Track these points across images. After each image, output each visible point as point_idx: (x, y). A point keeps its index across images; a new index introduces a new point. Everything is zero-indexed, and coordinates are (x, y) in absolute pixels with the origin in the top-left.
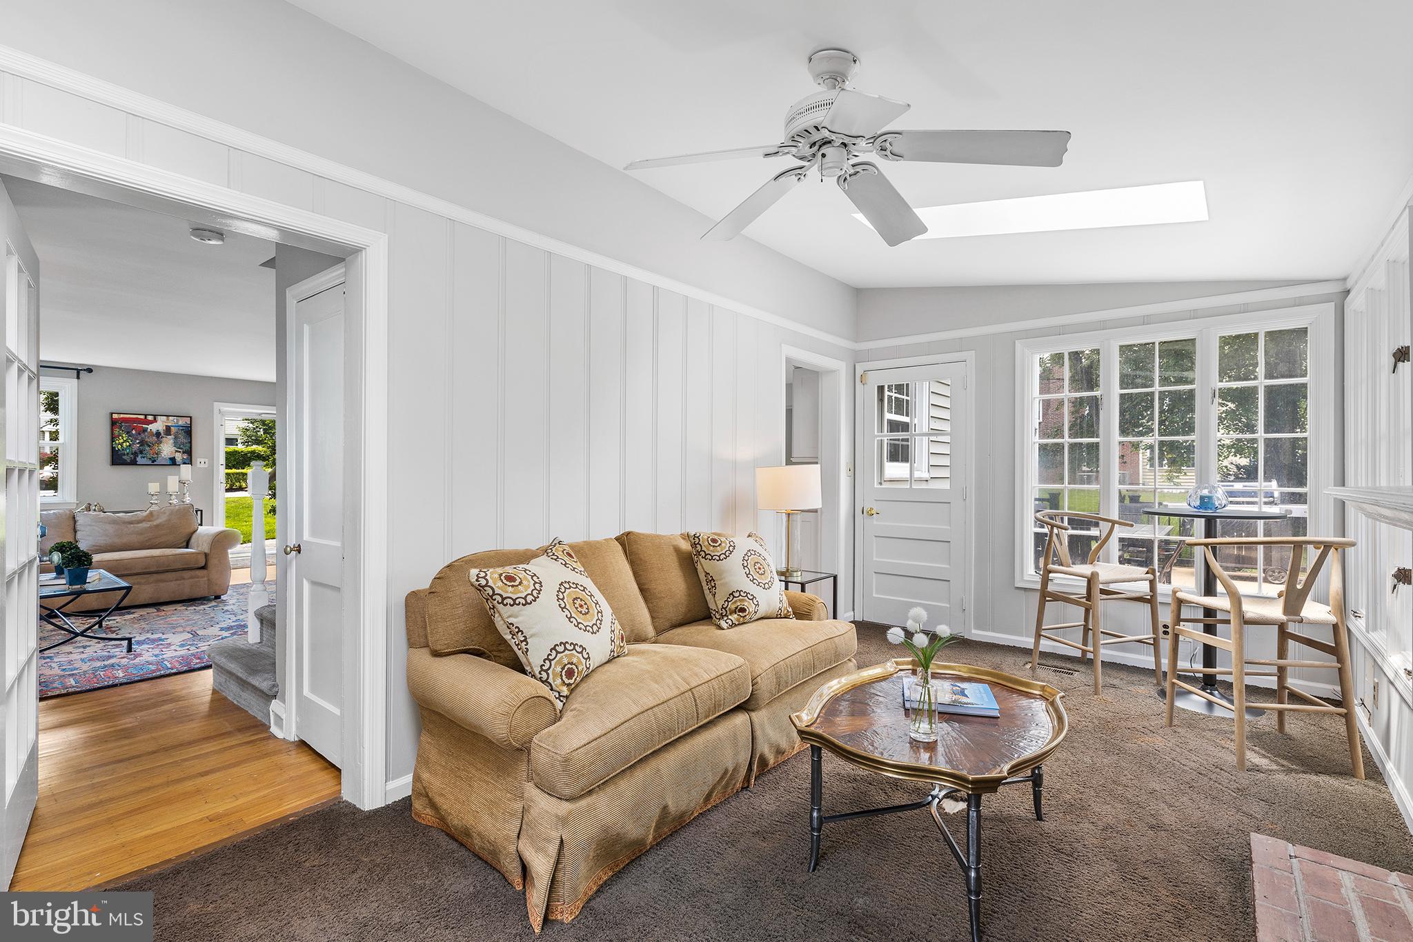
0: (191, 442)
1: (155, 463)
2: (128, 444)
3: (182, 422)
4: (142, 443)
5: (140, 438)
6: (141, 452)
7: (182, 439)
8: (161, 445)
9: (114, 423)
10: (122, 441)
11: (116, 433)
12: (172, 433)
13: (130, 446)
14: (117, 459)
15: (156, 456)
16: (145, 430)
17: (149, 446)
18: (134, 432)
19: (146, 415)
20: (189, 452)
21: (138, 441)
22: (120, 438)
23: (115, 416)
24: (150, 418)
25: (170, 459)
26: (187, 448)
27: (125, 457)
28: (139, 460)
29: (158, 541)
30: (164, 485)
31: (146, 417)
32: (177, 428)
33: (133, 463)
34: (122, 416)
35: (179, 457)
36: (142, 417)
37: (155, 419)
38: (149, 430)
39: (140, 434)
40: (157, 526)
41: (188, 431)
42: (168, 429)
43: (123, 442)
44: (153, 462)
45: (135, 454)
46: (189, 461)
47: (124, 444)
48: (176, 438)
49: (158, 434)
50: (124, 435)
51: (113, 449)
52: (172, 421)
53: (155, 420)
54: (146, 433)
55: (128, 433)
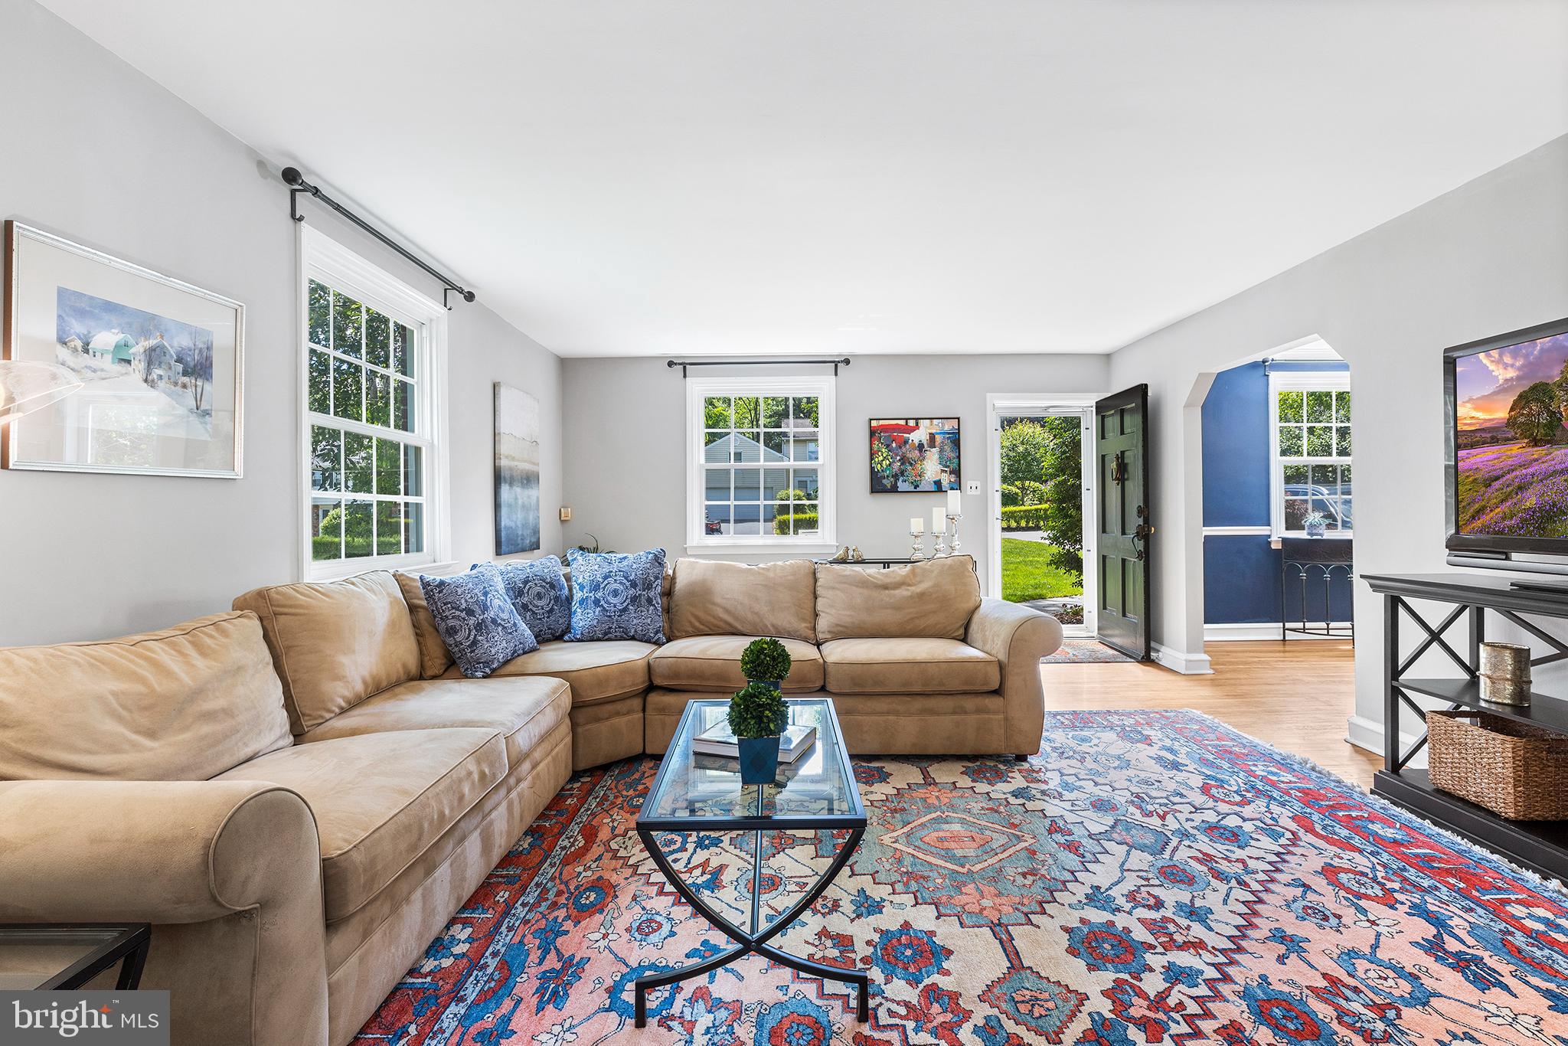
0: (959, 457)
1: (918, 489)
2: (888, 462)
3: (949, 426)
4: (904, 460)
5: (900, 454)
6: (902, 474)
7: (950, 453)
8: (925, 462)
9: (873, 433)
10: (881, 458)
11: (875, 447)
12: (937, 444)
13: (890, 465)
14: (879, 485)
15: (919, 478)
16: (906, 442)
17: (911, 464)
18: (894, 445)
19: (907, 419)
20: (957, 472)
21: (898, 458)
22: (880, 454)
23: (874, 423)
24: (912, 423)
25: (935, 482)
26: (954, 466)
27: (885, 481)
28: (902, 486)
29: (922, 623)
30: (928, 523)
31: (907, 422)
32: (942, 436)
33: (894, 490)
34: (882, 422)
35: (946, 479)
36: (903, 422)
37: (917, 424)
38: (910, 441)
39: (900, 447)
40: (922, 595)
41: (955, 439)
42: (932, 437)
43: (883, 461)
44: (916, 489)
45: (896, 476)
46: (957, 486)
47: (884, 462)
48: (941, 451)
49: (921, 446)
50: (883, 450)
51: (872, 469)
52: (936, 427)
53: (917, 426)
54: (908, 446)
55: (888, 446)
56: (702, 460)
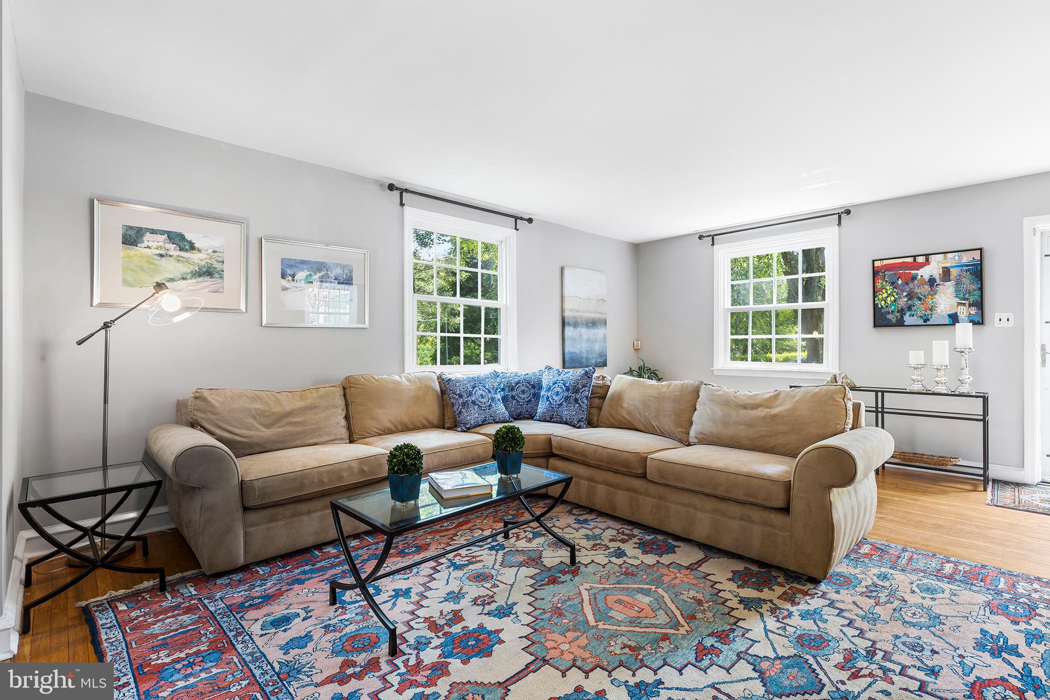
0: (981, 289)
1: (928, 323)
2: (893, 298)
3: (966, 258)
4: (911, 296)
5: (908, 289)
6: (910, 308)
7: (968, 283)
8: (936, 296)
9: (875, 272)
10: (885, 295)
11: (879, 285)
12: (952, 277)
13: (895, 301)
14: (881, 320)
15: (929, 312)
16: (914, 278)
17: (920, 299)
18: (900, 282)
19: (915, 257)
20: (980, 304)
21: (905, 294)
22: (884, 291)
23: (877, 264)
24: (921, 260)
25: (950, 316)
26: (975, 297)
27: (889, 316)
28: (908, 319)
30: (929, 354)
31: (915, 260)
32: (959, 269)
33: (900, 324)
34: (885, 262)
35: (963, 312)
36: (910, 260)
37: (927, 260)
38: (919, 277)
39: (907, 284)
41: (977, 271)
42: (946, 273)
43: (887, 297)
44: (926, 322)
45: (902, 311)
46: (979, 321)
47: (889, 299)
48: (958, 284)
49: (932, 281)
50: (888, 288)
51: (875, 305)
52: (951, 260)
53: (927, 262)
54: (916, 282)
55: (893, 283)
56: (728, 304)
